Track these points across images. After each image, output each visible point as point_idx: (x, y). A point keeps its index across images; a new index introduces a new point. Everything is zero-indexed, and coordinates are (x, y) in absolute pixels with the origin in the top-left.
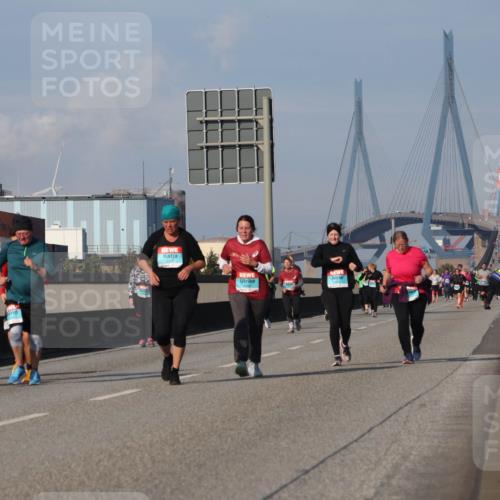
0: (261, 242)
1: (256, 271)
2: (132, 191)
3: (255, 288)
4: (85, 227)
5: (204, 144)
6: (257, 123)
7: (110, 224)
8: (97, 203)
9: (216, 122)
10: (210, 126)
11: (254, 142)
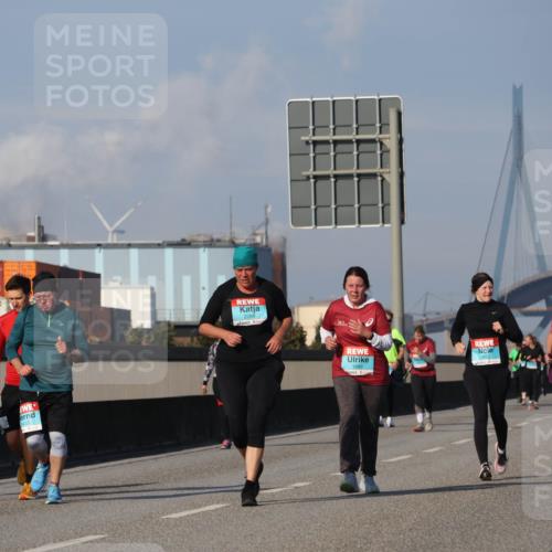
0: (378, 305)
1: (369, 345)
2: (215, 237)
3: (368, 369)
4: (154, 285)
5: (311, 172)
6: (381, 144)
7: (187, 280)
8: (169, 252)
9: (327, 142)
10: (319, 148)
11: (377, 170)
